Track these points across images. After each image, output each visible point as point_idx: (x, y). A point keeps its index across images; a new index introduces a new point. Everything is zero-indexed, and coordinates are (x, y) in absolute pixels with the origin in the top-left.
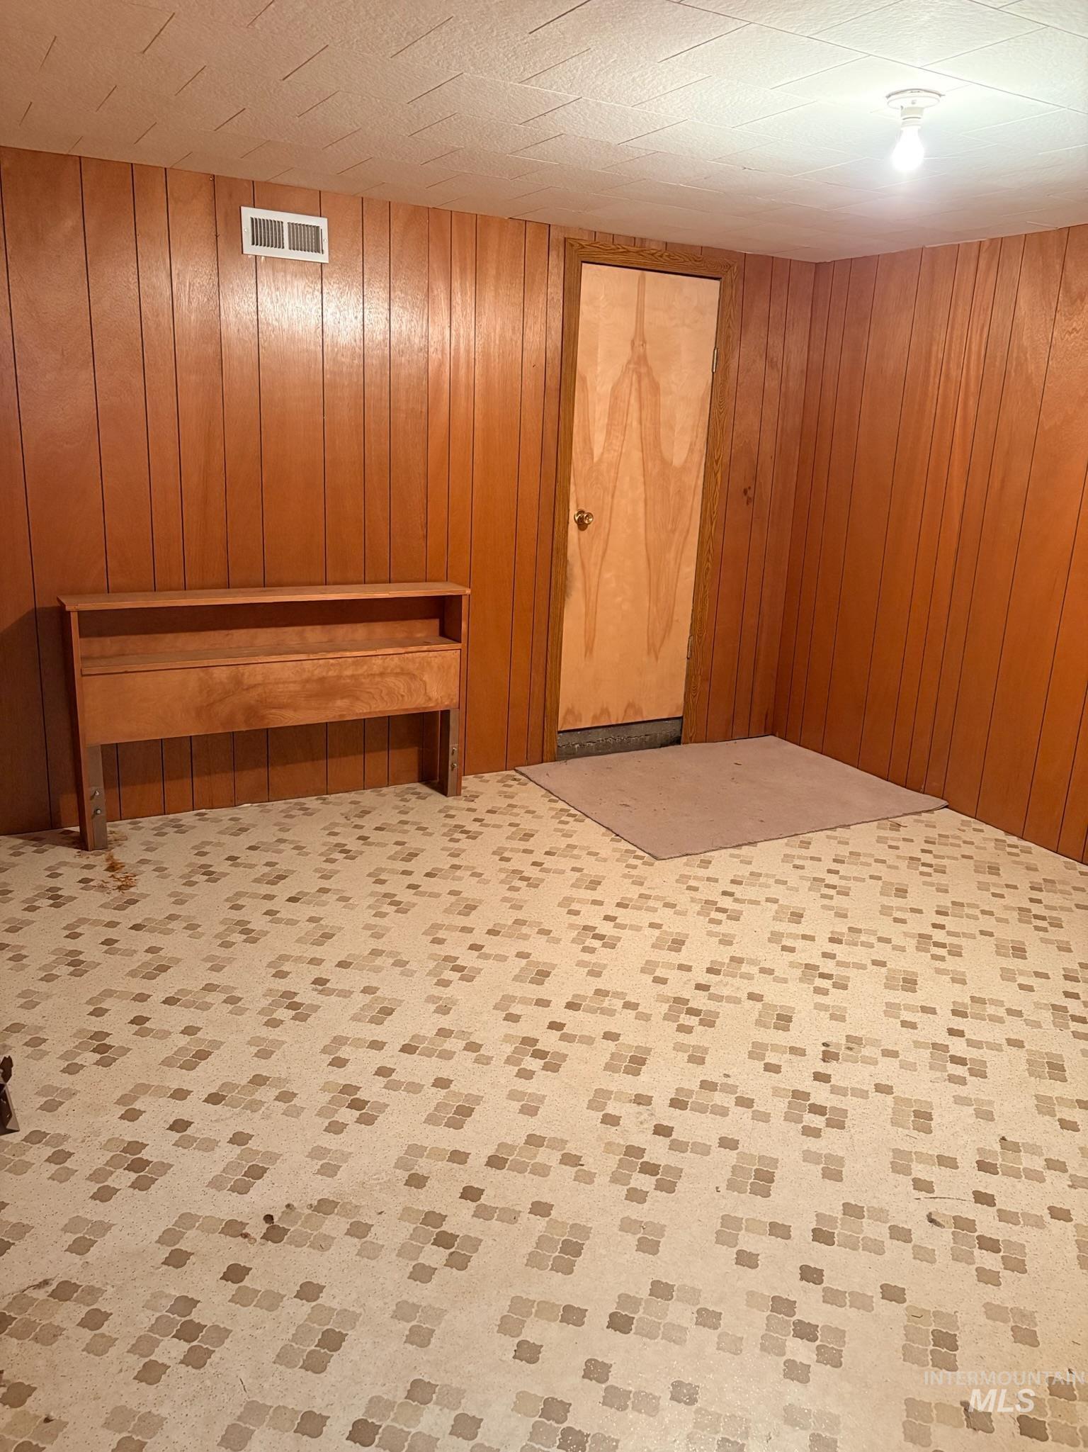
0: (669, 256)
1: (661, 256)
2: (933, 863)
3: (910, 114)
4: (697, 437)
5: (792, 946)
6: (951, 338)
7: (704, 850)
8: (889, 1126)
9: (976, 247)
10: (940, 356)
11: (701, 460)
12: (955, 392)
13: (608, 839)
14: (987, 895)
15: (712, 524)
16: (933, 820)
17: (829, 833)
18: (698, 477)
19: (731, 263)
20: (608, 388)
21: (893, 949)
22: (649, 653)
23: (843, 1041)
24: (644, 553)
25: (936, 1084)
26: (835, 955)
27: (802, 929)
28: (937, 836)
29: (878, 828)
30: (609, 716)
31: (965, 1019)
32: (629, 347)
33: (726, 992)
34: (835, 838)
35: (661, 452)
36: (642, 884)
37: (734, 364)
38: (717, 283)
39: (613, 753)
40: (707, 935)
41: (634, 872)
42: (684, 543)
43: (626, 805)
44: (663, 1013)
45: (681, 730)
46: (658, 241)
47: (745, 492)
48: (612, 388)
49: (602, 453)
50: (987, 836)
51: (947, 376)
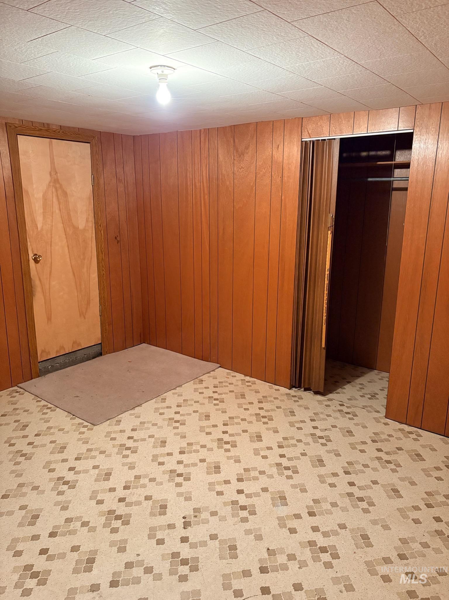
0: (63, 132)
1: (59, 132)
2: (218, 398)
3: (162, 77)
4: (89, 215)
5: (163, 461)
6: (194, 170)
7: (117, 415)
8: (219, 561)
9: (198, 132)
10: (191, 177)
11: (93, 225)
12: (199, 193)
13: (69, 419)
14: (242, 409)
15: (102, 254)
16: (216, 375)
17: (173, 391)
18: (92, 233)
19: (95, 136)
20: (41, 195)
21: (208, 450)
22: (80, 315)
23: (192, 513)
24: (71, 270)
25: (236, 526)
26: (183, 461)
27: (167, 450)
28: (218, 383)
29: (194, 384)
30: (65, 350)
31: (243, 483)
32: (49, 176)
33: (134, 499)
34: (176, 393)
35: (72, 223)
36: (87, 443)
37: (102, 181)
38: (89, 144)
39: (69, 367)
40: (122, 466)
41: (83, 436)
42: (90, 264)
43: (77, 397)
44: (102, 524)
45: (101, 349)
46: (56, 125)
47: (116, 238)
48: (43, 195)
49: (42, 226)
50: (238, 379)
51: (195, 186)
